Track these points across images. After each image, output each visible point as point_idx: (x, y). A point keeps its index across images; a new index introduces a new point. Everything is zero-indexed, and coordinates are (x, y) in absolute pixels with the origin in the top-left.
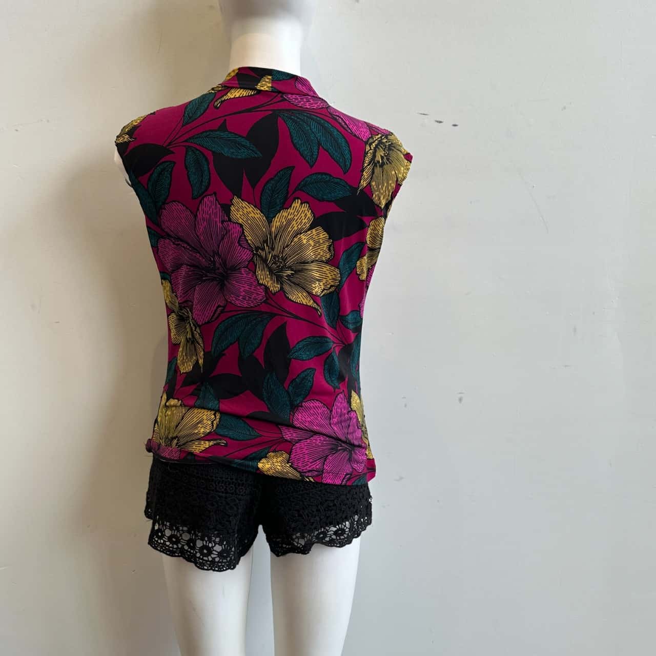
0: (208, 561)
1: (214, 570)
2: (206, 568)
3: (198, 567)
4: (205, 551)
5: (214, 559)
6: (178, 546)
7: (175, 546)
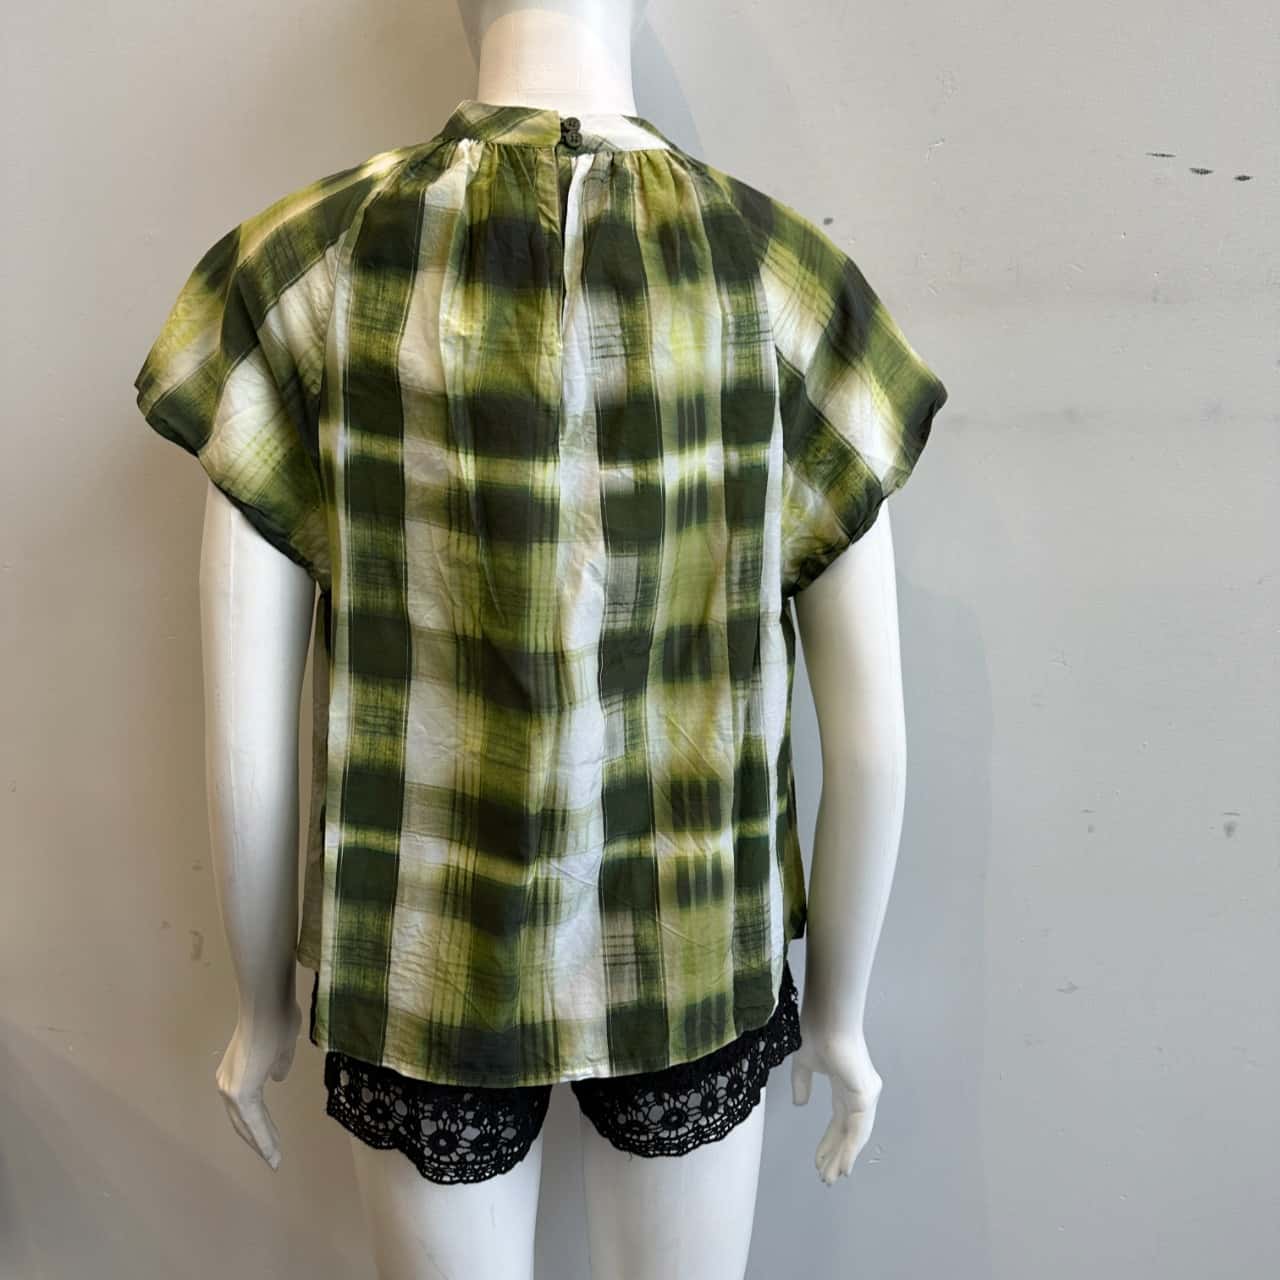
6: (387, 1125)
7: (381, 1126)
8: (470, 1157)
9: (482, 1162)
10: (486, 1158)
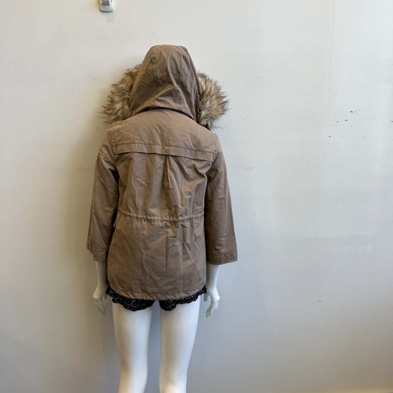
0: (129, 306)
1: (131, 310)
2: (128, 308)
3: (125, 308)
4: (128, 302)
5: (131, 305)
6: (117, 298)
7: (116, 298)
9: (135, 307)
10: (136, 307)
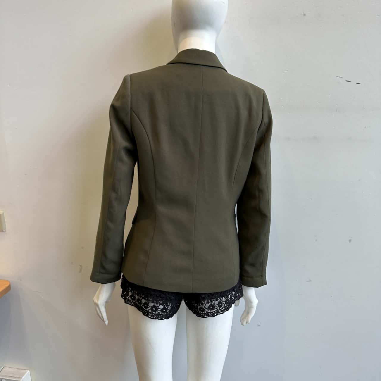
8: (161, 313)
